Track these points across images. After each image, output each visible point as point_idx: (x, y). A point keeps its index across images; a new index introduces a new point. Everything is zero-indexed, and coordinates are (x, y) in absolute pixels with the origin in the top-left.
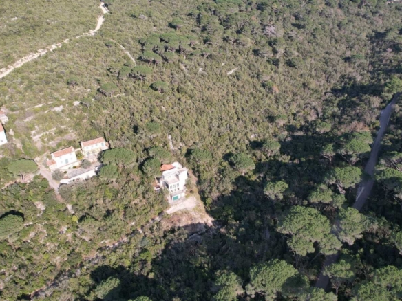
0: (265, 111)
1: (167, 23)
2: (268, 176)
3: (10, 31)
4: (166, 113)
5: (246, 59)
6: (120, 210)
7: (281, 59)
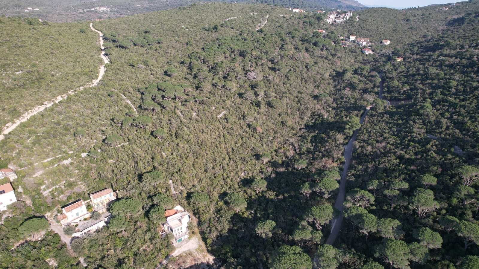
0: (252, 150)
1: (163, 72)
2: (258, 212)
3: (15, 85)
4: (166, 158)
5: (233, 102)
6: (130, 258)
7: (262, 102)
